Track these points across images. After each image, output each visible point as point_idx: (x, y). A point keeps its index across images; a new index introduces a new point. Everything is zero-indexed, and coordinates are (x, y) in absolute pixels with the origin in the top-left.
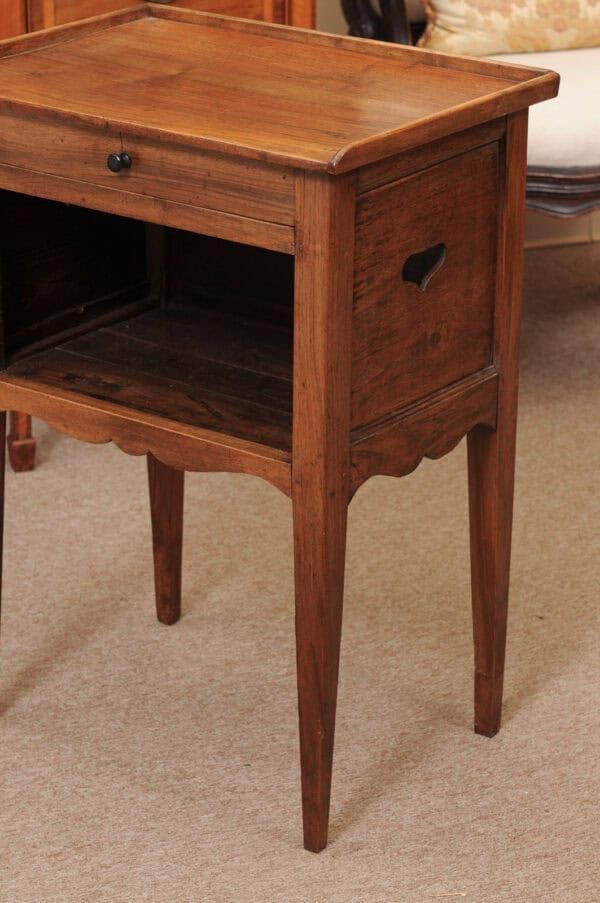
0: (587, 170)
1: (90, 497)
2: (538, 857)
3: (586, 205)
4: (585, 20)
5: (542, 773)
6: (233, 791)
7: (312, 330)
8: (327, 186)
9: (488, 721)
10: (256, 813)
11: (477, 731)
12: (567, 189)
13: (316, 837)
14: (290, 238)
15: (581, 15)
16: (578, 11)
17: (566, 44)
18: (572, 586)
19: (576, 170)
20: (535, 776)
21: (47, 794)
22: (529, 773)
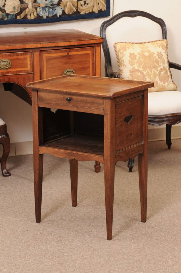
0: (161, 116)
1: (54, 187)
2: (155, 240)
3: (161, 123)
4: (159, 85)
5: (155, 228)
6: (92, 232)
7: (108, 130)
8: (110, 101)
9: (144, 219)
10: (97, 235)
11: (142, 221)
12: (157, 120)
13: (109, 237)
14: (103, 111)
15: (159, 84)
16: (158, 83)
17: (156, 91)
18: (161, 199)
19: (159, 116)
20: (154, 228)
21: (53, 233)
22: (153, 228)
